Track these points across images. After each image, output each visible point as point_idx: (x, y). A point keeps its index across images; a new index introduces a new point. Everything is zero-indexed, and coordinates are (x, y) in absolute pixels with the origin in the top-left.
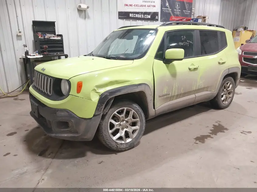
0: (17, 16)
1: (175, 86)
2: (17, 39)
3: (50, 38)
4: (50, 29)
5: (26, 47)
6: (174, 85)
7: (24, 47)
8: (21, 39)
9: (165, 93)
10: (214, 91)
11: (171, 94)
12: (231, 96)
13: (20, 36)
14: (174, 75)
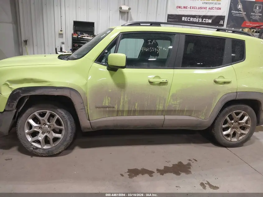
0: (61, 17)
1: (124, 99)
2: (59, 37)
3: (83, 37)
4: (89, 29)
5: (64, 44)
6: (122, 97)
7: (62, 44)
8: (62, 37)
9: (107, 105)
10: (203, 118)
11: (116, 107)
12: (246, 132)
13: (62, 34)
14: (122, 85)
